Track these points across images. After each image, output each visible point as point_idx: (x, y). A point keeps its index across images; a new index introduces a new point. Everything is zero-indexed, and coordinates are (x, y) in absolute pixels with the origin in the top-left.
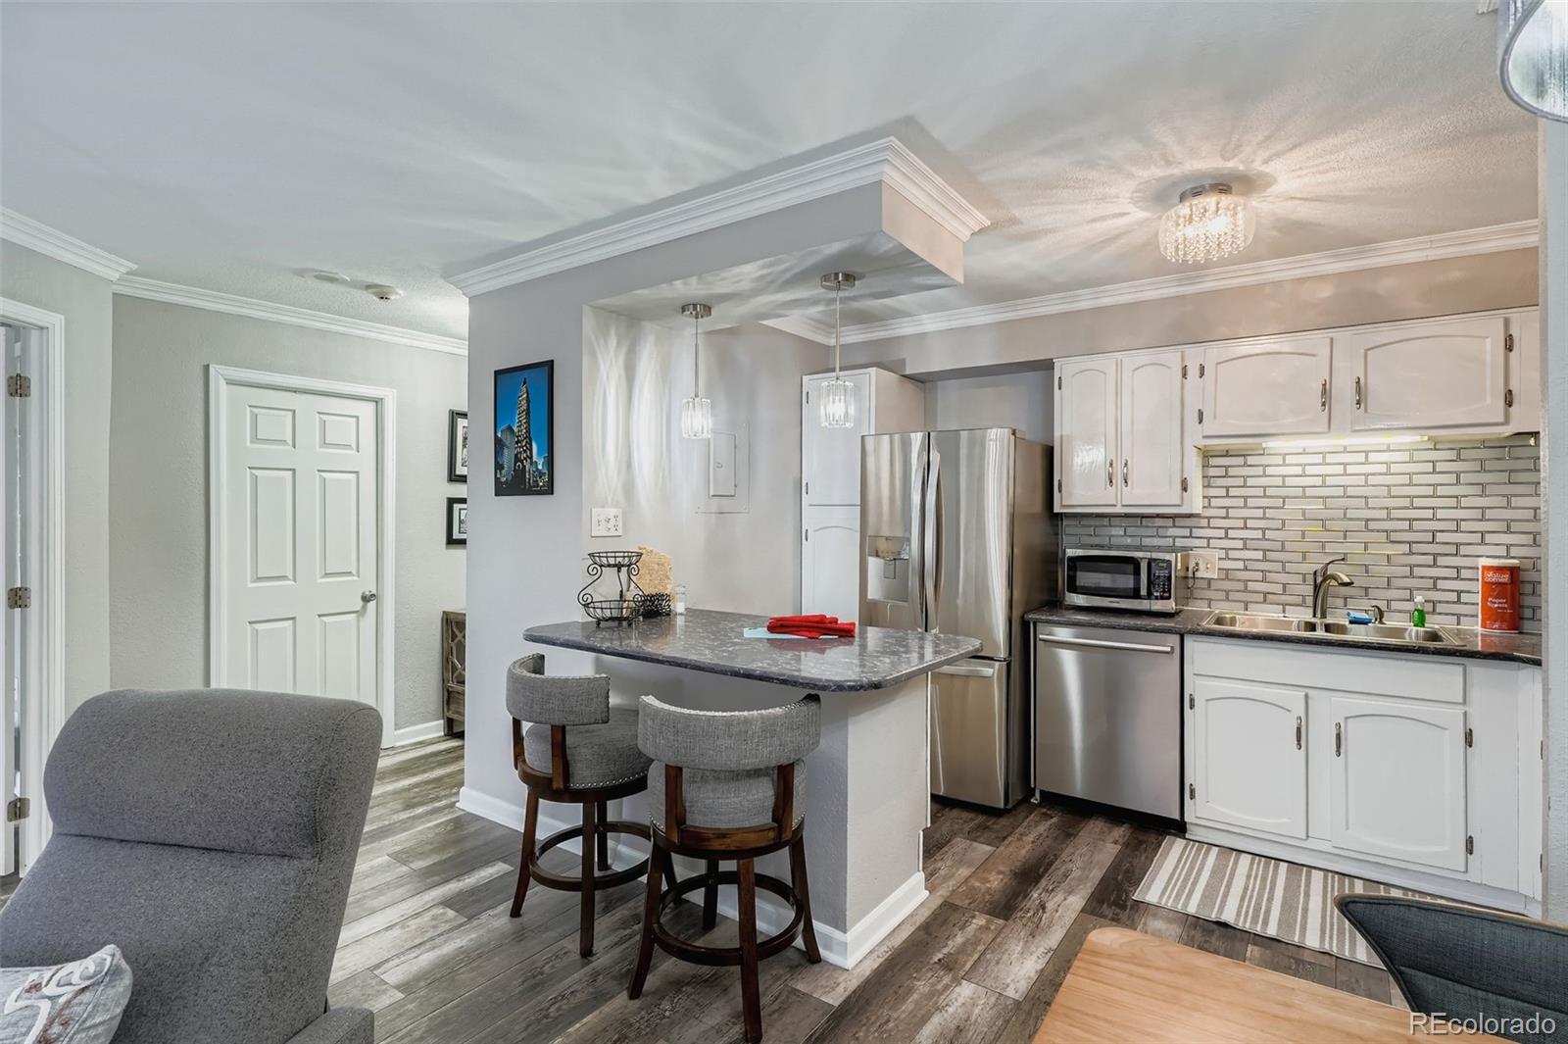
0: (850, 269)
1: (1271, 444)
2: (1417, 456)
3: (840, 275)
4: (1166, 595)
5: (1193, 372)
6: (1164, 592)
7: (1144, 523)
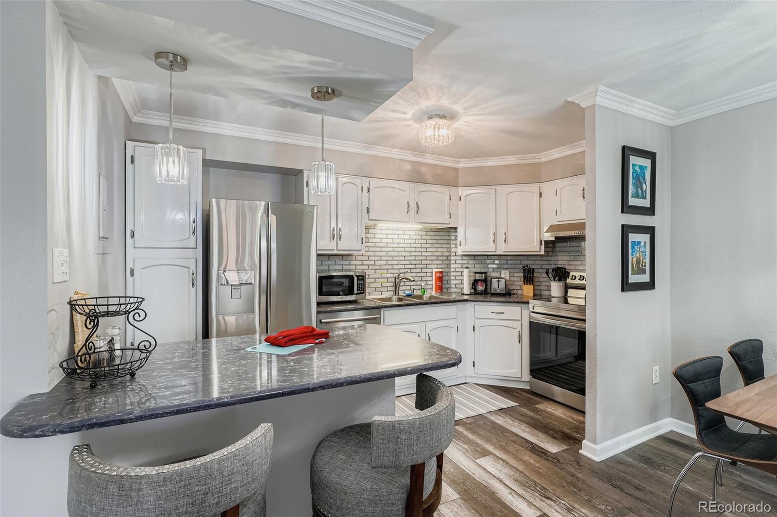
0: (335, 87)
1: (380, 225)
2: (429, 233)
3: (330, 89)
4: (362, 292)
5: (365, 190)
6: (362, 290)
7: (330, 259)
